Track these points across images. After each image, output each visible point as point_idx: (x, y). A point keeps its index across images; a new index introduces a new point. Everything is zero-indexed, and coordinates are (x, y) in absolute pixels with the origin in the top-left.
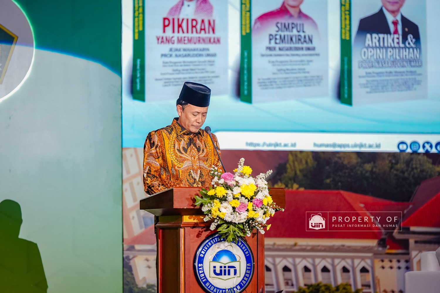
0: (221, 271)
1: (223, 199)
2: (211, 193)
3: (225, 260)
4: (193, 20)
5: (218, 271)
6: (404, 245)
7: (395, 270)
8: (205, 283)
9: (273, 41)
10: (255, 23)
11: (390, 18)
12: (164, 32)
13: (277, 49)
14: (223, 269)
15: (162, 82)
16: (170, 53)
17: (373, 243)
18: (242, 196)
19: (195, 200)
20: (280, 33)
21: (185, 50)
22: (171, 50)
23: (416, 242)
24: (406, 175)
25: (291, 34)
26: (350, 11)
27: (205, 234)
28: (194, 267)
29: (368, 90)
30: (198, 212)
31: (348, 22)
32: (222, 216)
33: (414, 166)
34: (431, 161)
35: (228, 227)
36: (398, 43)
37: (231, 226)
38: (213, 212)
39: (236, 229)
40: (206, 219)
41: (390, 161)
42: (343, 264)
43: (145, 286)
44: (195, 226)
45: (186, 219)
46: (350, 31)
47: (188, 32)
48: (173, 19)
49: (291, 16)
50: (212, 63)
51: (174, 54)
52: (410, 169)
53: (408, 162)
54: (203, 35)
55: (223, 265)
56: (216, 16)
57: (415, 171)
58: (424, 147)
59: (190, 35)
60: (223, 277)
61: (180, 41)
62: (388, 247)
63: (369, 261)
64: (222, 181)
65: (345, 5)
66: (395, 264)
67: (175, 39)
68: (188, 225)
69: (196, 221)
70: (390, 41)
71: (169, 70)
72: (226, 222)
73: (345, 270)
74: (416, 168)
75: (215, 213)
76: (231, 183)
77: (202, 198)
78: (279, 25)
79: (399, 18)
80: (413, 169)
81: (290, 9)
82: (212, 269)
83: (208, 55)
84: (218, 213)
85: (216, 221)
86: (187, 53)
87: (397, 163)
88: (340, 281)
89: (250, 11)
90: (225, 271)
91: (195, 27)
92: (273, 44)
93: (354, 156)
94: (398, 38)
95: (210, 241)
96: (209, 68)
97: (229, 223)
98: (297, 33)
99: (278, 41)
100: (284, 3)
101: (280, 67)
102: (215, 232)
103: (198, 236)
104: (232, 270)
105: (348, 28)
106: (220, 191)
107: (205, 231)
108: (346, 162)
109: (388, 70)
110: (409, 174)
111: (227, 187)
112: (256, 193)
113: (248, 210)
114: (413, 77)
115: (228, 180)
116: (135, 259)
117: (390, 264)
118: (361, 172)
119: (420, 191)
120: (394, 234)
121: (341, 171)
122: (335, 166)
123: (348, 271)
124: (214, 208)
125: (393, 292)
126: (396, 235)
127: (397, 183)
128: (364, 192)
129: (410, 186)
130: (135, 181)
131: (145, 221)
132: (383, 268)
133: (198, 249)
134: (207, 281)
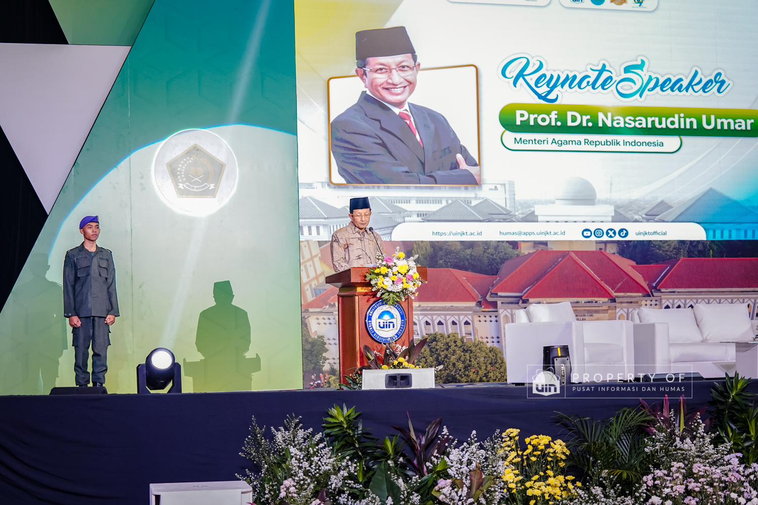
0: (384, 325)
1: (386, 275)
2: (377, 271)
3: (386, 317)
5: (382, 326)
6: (494, 305)
7: (488, 322)
8: (373, 334)
14: (385, 324)
17: (473, 304)
18: (399, 273)
19: (366, 277)
23: (502, 303)
24: (495, 257)
27: (372, 300)
28: (365, 323)
30: (368, 284)
32: (385, 287)
33: (500, 250)
34: (511, 246)
35: (389, 295)
37: (391, 294)
38: (379, 284)
39: (395, 296)
40: (373, 290)
41: (483, 247)
42: (453, 319)
43: (316, 337)
44: (365, 294)
45: (359, 290)
52: (497, 253)
53: (496, 248)
55: (385, 321)
57: (501, 254)
60: (385, 329)
62: (483, 307)
63: (470, 317)
64: (384, 263)
66: (488, 319)
68: (360, 294)
69: (366, 291)
72: (388, 292)
73: (454, 323)
74: (502, 252)
75: (380, 285)
76: (390, 264)
77: (370, 274)
80: (499, 252)
82: (378, 324)
84: (382, 285)
85: (381, 290)
87: (488, 249)
88: (450, 331)
90: (386, 325)
93: (459, 244)
95: (376, 305)
97: (390, 292)
102: (380, 298)
103: (368, 301)
104: (391, 325)
106: (384, 270)
107: (373, 298)
108: (453, 249)
110: (496, 256)
111: (389, 267)
112: (408, 271)
113: (403, 283)
115: (388, 262)
116: (309, 318)
117: (484, 319)
118: (464, 255)
119: (504, 268)
120: (487, 298)
121: (450, 254)
122: (446, 252)
123: (456, 324)
124: (379, 282)
125: (487, 338)
126: (489, 298)
127: (488, 262)
128: (466, 269)
129: (497, 265)
130: (308, 264)
131: (315, 291)
132: (480, 321)
133: (368, 310)
134: (375, 332)
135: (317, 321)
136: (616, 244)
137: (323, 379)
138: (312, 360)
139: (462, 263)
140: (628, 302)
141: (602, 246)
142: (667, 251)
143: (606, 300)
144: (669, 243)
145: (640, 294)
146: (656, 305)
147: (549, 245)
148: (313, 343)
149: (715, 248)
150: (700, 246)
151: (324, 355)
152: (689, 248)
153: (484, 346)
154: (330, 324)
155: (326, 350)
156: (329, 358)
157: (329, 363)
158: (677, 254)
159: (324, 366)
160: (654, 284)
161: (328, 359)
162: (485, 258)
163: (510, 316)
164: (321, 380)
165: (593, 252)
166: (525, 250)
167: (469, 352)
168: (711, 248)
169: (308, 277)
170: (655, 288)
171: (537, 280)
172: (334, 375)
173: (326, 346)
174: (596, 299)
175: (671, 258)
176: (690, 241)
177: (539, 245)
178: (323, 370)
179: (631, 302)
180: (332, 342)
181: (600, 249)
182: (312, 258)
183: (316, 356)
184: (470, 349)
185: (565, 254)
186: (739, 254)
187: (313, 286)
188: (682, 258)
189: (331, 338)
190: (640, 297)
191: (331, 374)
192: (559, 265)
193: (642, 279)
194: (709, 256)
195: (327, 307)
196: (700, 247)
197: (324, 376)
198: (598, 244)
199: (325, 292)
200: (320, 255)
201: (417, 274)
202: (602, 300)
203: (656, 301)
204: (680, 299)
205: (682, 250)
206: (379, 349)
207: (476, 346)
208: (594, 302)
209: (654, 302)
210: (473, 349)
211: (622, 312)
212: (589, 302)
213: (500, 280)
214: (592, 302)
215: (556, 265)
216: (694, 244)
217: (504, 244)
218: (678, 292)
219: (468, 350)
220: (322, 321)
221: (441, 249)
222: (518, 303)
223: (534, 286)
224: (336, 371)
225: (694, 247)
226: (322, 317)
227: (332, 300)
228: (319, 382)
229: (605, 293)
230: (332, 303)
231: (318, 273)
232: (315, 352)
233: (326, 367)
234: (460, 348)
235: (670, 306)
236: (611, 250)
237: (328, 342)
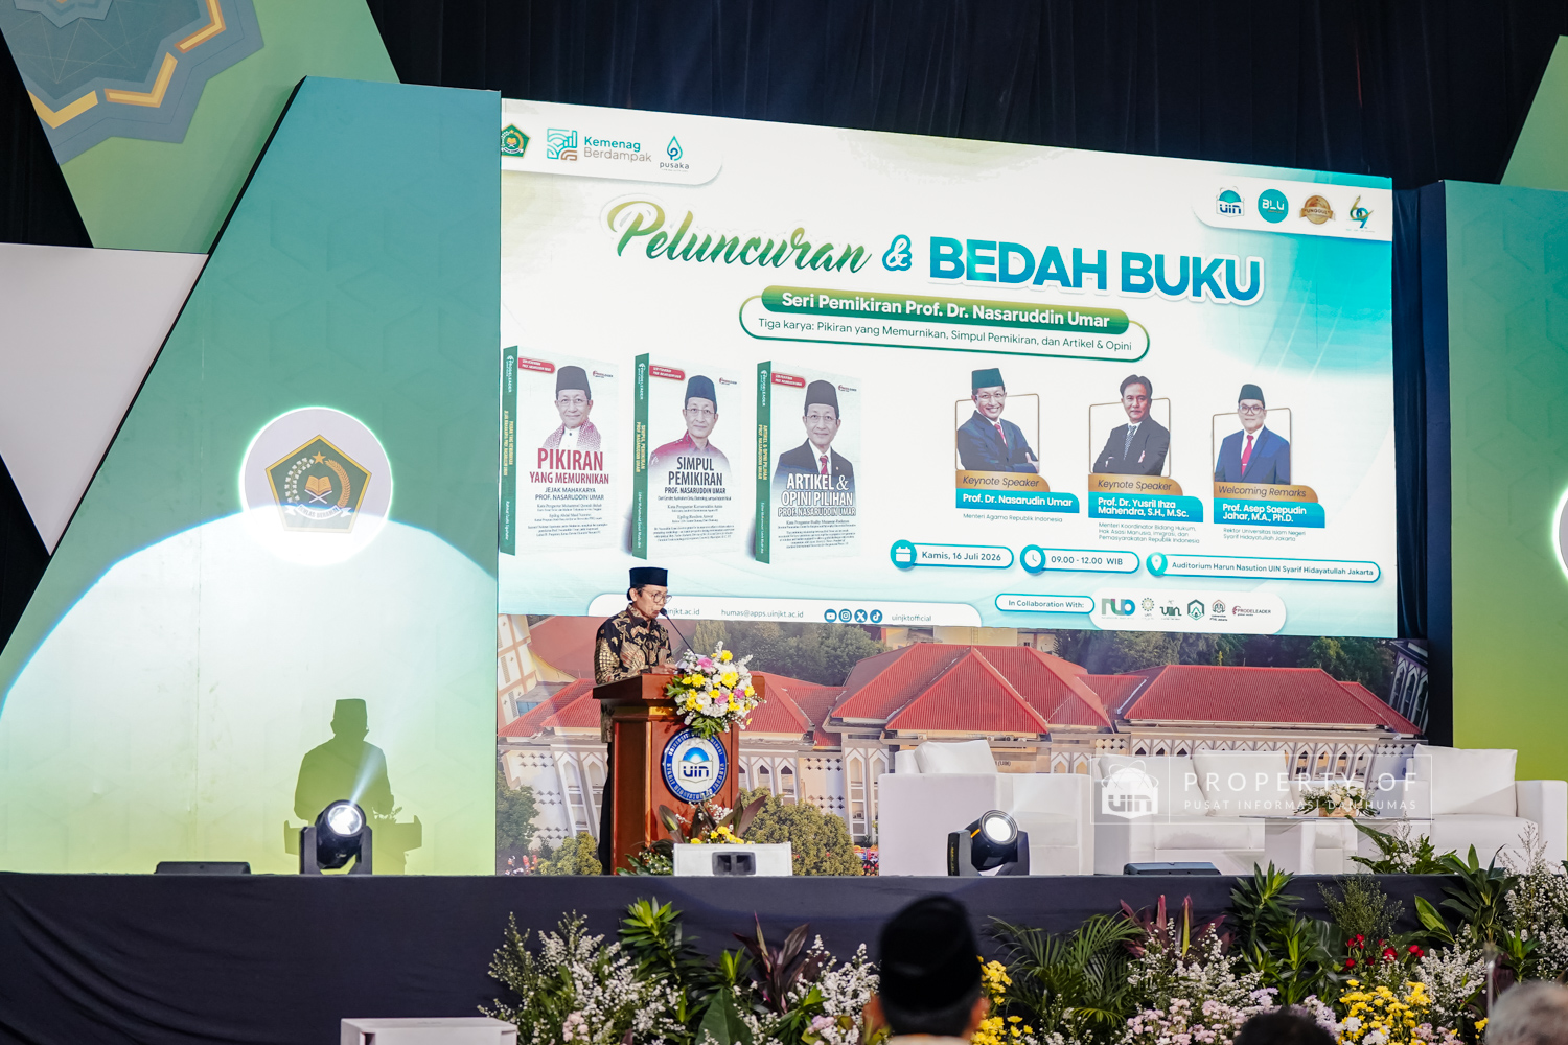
0: (692, 772)
1: (702, 689)
2: (686, 681)
3: (696, 759)
4: (575, 452)
5: (688, 773)
6: (836, 739)
7: (824, 771)
8: (674, 786)
9: (673, 481)
10: (652, 458)
11: (817, 454)
12: (540, 467)
13: (679, 490)
15: (536, 531)
16: (547, 494)
17: (798, 737)
18: (722, 685)
19: (667, 690)
20: (682, 470)
21: (565, 490)
22: (548, 490)
23: (850, 736)
24: (839, 652)
25: (697, 472)
26: (769, 443)
27: (674, 729)
28: (662, 767)
29: (789, 544)
30: (669, 703)
31: (765, 458)
32: (698, 709)
33: (849, 641)
34: (867, 634)
35: (704, 721)
36: (827, 485)
37: (708, 720)
38: (688, 703)
39: (713, 724)
40: (680, 712)
41: (820, 634)
42: (761, 762)
43: (518, 789)
44: (664, 719)
45: (653, 711)
46: (769, 468)
47: (569, 468)
48: (552, 451)
49: (697, 449)
50: (598, 508)
51: (551, 495)
52: (844, 645)
53: (841, 637)
54: (587, 471)
55: (694, 766)
56: (603, 447)
57: (850, 647)
58: (856, 616)
59: (571, 471)
60: (693, 778)
61: (559, 478)
62: (816, 742)
63: (792, 760)
64: (699, 668)
65: (762, 437)
66: (824, 764)
67: (553, 476)
68: (655, 719)
69: (664, 714)
70: (817, 482)
71: (545, 515)
72: (703, 716)
73: (763, 770)
74: (851, 644)
75: (690, 705)
76: (708, 670)
77: (674, 686)
78: (682, 461)
79: (828, 453)
80: (847, 645)
81: (694, 440)
82: (682, 770)
83: (594, 497)
84: (695, 705)
85: (691, 714)
86: (568, 494)
87: (826, 637)
88: (756, 785)
89: (646, 442)
90: (696, 772)
91: (578, 461)
92: (673, 484)
93: (776, 628)
94: (827, 479)
95: (681, 737)
96: (594, 514)
97: (705, 717)
98: (704, 472)
99: (679, 481)
100: (687, 432)
101: (681, 514)
102: (690, 727)
103: (667, 731)
104: (704, 771)
105: (765, 466)
106: (698, 680)
107: (674, 725)
108: (766, 636)
109: (815, 519)
110: (843, 652)
111: (705, 675)
112: (737, 683)
113: (728, 702)
114: (845, 528)
115: (706, 666)
116: (507, 754)
117: (818, 764)
118: (785, 648)
119: (856, 673)
120: (823, 726)
121: (760, 646)
122: (752, 641)
123: (766, 772)
124: (690, 699)
125: (821, 799)
126: (826, 727)
127: (828, 662)
128: (788, 674)
129: (843, 667)
130: (508, 656)
131: (519, 706)
132: (809, 768)
133: (666, 747)
134: (676, 784)
135: (521, 760)
136: (1054, 636)
137: (527, 865)
138: (511, 830)
139: (780, 663)
140: (1071, 742)
141: (1030, 638)
142: (1143, 651)
143: (1033, 735)
144: (1147, 636)
145: (1094, 728)
146: (1121, 748)
147: (936, 636)
148: (513, 800)
149: (1228, 649)
150: (1201, 644)
151: (531, 821)
152: (1181, 647)
153: (815, 813)
154: (544, 765)
155: (536, 814)
156: (540, 827)
157: (539, 837)
158: (1159, 658)
159: (530, 841)
160: (1119, 711)
161: (538, 829)
162: (822, 653)
163: (862, 760)
164: (524, 868)
165: (1013, 649)
166: (893, 641)
167: (789, 823)
168: (1220, 647)
169: (508, 680)
170: (1121, 717)
171: (913, 697)
172: (548, 858)
173: (536, 806)
174: (1016, 734)
175: (1149, 664)
176: (1185, 634)
177: (918, 634)
178: (529, 848)
179: (1077, 742)
180: (547, 798)
181: (1025, 644)
182: (515, 647)
183: (517, 823)
184: (791, 817)
185: (963, 651)
186: (1270, 660)
187: (516, 697)
188: (1169, 664)
189: (545, 792)
190: (1093, 732)
191: (542, 857)
192: (951, 671)
193: (1098, 700)
194: (1217, 663)
195: (540, 734)
196: (1202, 646)
197: (531, 861)
198: (1023, 635)
199: (537, 707)
200: (529, 641)
201: (751, 687)
202: (1025, 736)
203: (1121, 740)
204: (1163, 739)
205: (1169, 651)
206: (683, 811)
207: (802, 813)
208: (1012, 739)
209: (1117, 743)
210: (796, 818)
211: (1060, 758)
212: (1004, 739)
213: (848, 696)
214: (1009, 739)
215: (946, 671)
216: (1191, 640)
217: (856, 630)
218: (1160, 726)
219: (786, 820)
220: (529, 760)
221: (744, 637)
222: (878, 738)
223: (907, 706)
224: (552, 852)
225: (1191, 645)
226: (530, 752)
227: (548, 724)
228: (521, 870)
229: (1029, 724)
230: (549, 729)
231: (525, 674)
232: (515, 817)
233: (535, 844)
234: (772, 815)
235: (1146, 750)
236: (1045, 645)
237: (538, 798)
